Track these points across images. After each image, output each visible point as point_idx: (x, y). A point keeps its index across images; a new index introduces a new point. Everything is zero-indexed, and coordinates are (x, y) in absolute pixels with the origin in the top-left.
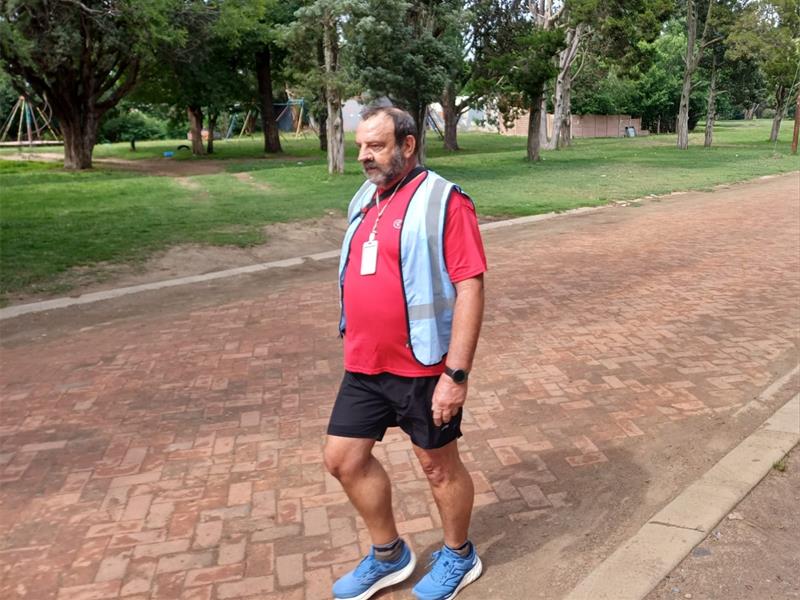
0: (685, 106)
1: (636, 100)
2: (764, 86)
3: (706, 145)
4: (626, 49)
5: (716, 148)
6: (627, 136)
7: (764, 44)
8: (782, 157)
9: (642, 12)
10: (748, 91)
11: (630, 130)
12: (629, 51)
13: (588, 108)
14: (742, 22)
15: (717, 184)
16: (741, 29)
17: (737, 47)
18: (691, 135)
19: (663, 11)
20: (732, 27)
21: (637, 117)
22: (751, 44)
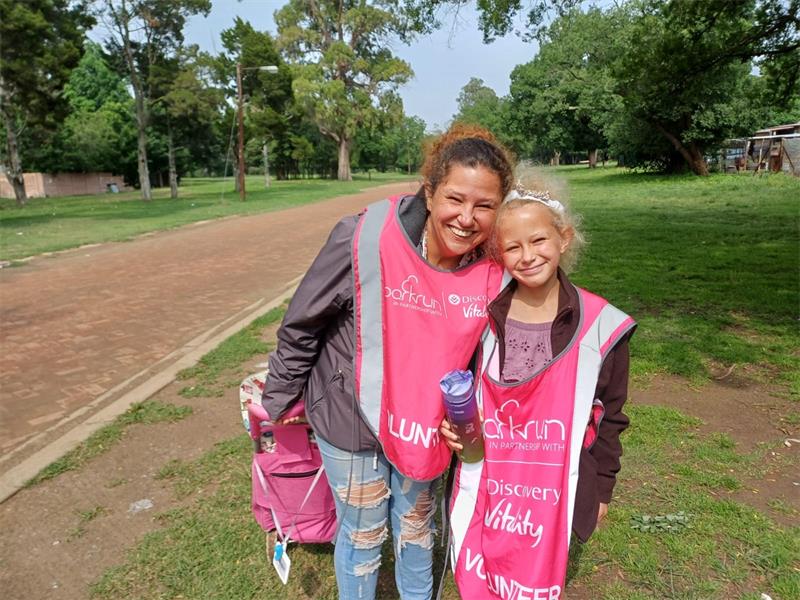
0: (143, 161)
1: (114, 159)
2: (218, 143)
3: (173, 197)
4: (31, 95)
5: (182, 199)
6: (111, 191)
7: (201, 102)
8: (229, 204)
9: (41, 55)
10: (202, 147)
11: (113, 187)
12: (34, 98)
13: (60, 166)
14: (181, 82)
15: (144, 233)
16: (179, 88)
17: (177, 104)
18: (180, 189)
19: (66, 57)
20: (172, 87)
21: (120, 174)
22: (189, 101)
